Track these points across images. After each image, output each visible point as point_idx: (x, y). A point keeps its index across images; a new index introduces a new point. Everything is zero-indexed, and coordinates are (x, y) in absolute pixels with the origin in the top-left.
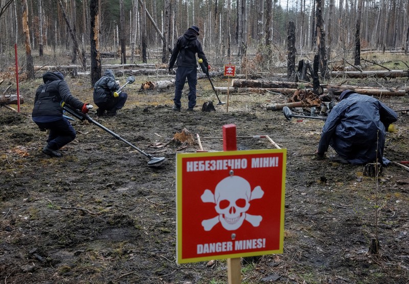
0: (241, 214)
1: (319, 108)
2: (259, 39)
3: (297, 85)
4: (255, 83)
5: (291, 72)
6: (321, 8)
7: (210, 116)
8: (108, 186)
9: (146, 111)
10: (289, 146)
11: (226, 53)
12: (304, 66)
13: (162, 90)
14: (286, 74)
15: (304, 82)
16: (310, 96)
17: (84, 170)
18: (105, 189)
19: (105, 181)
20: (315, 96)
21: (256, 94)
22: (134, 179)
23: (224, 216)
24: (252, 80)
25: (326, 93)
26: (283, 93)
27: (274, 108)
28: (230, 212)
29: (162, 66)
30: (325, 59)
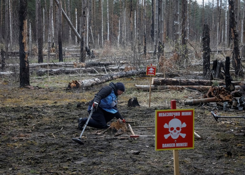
0: (178, 133)
1: (231, 103)
2: (176, 39)
3: (212, 83)
4: (174, 81)
5: (206, 70)
6: (234, 11)
7: (136, 111)
8: (68, 160)
9: (79, 106)
10: (204, 132)
11: (142, 50)
12: (218, 65)
13: (88, 88)
14: (202, 72)
15: (218, 80)
16: (222, 92)
17: (45, 151)
18: (66, 162)
19: (64, 157)
20: (227, 92)
21: (174, 91)
22: (86, 155)
23: (172, 133)
24: (170, 79)
25: (237, 89)
26: (199, 90)
27: (191, 103)
28: (174, 132)
29: (80, 65)
30: (239, 58)
